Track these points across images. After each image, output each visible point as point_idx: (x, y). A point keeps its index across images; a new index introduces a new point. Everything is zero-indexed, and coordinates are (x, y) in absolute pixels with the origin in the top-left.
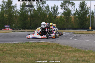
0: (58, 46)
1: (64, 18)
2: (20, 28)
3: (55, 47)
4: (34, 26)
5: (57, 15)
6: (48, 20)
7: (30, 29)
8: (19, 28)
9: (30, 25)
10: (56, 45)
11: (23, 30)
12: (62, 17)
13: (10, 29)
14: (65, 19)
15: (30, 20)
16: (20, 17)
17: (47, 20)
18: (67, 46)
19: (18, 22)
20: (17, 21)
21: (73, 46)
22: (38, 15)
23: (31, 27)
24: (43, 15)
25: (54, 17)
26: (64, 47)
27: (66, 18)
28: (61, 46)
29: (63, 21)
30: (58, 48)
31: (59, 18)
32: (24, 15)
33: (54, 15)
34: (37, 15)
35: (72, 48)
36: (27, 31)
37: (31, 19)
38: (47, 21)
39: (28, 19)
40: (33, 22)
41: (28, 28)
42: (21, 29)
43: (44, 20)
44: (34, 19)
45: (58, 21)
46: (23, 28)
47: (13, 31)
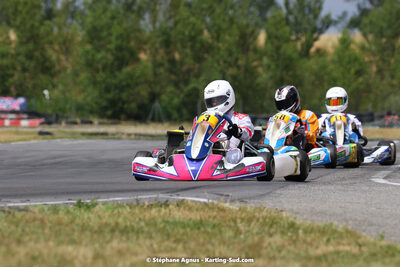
0: (272, 223)
1: (363, 48)
2: (92, 112)
3: (255, 231)
4: (176, 101)
5: (321, 32)
6: (266, 60)
7: (153, 120)
8: (85, 113)
9: (154, 97)
10: (264, 218)
11: (102, 129)
12: (353, 46)
13: (25, 123)
14: (372, 58)
15: (150, 65)
16: (89, 47)
17: (255, 63)
18: (331, 224)
19: (76, 74)
20: (69, 71)
21: (371, 225)
22: (200, 32)
23: (157, 105)
24: (230, 35)
25: (299, 45)
26: (309, 231)
27: (374, 48)
28: (292, 226)
29: (353, 71)
30: (271, 235)
31: (331, 50)
32: (110, 34)
33: (297, 32)
34: (193, 34)
35: (359, 237)
36: (129, 135)
37: (159, 58)
38: (260, 70)
39: (143, 56)
40: (173, 77)
41: (141, 116)
42: (96, 121)
43: (240, 62)
44: (177, 56)
45: (324, 67)
46: (109, 113)
47: (41, 133)
